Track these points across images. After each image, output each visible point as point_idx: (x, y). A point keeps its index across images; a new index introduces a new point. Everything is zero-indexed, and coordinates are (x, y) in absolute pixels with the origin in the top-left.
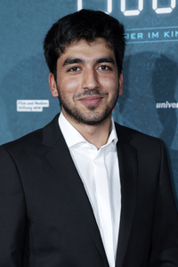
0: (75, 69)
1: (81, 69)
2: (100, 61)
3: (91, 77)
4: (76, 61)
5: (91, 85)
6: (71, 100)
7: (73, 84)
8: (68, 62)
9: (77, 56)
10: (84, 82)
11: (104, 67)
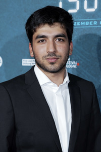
0: (42, 41)
1: (46, 41)
2: (57, 36)
3: (51, 46)
5: (52, 50)
10: (48, 49)
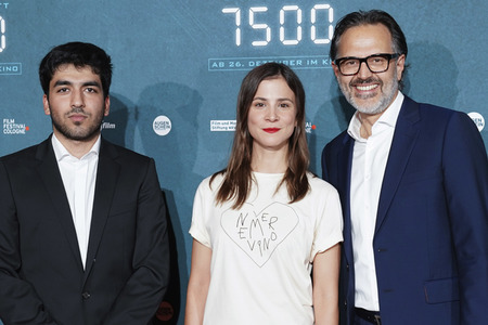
0: (64, 90)
1: (70, 90)
2: (86, 84)
3: (78, 96)
4: (66, 83)
5: (78, 103)
6: (62, 118)
7: (63, 103)
8: (58, 83)
9: (67, 79)
10: (72, 101)
11: (90, 90)
